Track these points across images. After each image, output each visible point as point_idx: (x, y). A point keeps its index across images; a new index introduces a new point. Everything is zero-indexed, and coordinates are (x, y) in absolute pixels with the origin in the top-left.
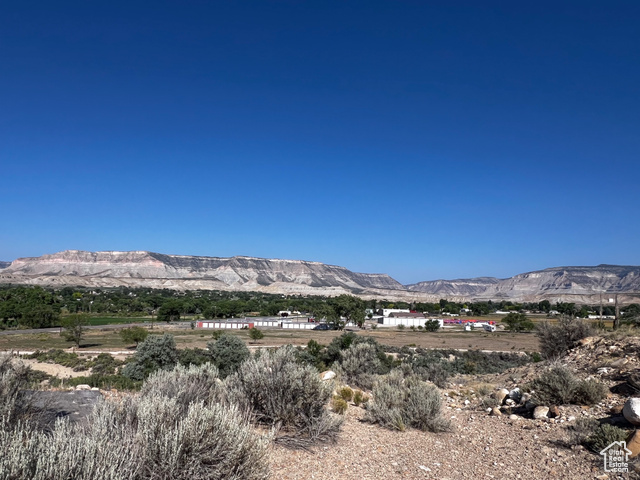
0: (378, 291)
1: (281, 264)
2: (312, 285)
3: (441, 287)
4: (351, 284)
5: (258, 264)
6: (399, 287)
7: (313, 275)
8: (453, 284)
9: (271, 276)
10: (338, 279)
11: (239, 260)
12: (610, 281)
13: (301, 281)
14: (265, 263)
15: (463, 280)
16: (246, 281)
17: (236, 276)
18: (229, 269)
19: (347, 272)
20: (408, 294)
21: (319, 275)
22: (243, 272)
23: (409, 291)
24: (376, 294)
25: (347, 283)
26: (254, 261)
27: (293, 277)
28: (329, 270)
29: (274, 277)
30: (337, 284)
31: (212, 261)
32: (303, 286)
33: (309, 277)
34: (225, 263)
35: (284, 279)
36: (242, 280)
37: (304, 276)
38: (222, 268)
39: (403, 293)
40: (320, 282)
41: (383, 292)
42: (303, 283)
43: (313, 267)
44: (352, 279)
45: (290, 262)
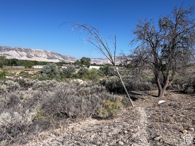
1: (36, 51)
2: (47, 58)
5: (26, 50)
7: (47, 55)
9: (32, 55)
10: (56, 57)
11: (19, 48)
13: (43, 57)
14: (29, 50)
16: (22, 56)
17: (18, 54)
18: (15, 52)
19: (59, 55)
21: (50, 55)
22: (20, 53)
25: (59, 58)
26: (25, 49)
27: (40, 55)
28: (53, 54)
30: (56, 59)
31: (7, 48)
32: (44, 59)
34: (13, 49)
35: (37, 56)
36: (20, 56)
37: (44, 55)
38: (12, 51)
40: (50, 58)
43: (48, 52)
44: (61, 57)
45: (39, 50)
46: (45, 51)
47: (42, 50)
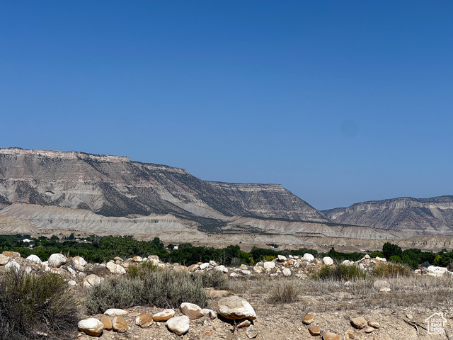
0: (261, 225)
1: (27, 160)
2: (105, 212)
3: (404, 216)
4: (199, 207)
6: (308, 214)
7: (106, 187)
8: (432, 207)
10: (165, 196)
13: (76, 201)
19: (188, 181)
20: (329, 231)
21: (120, 187)
23: (331, 224)
24: (254, 231)
27: (58, 191)
30: (164, 209)
32: (80, 215)
33: (98, 192)
35: (35, 198)
37: (84, 190)
39: (318, 229)
40: (122, 205)
41: (273, 226)
42: (82, 207)
43: (107, 168)
44: (200, 197)
45: (50, 154)
46: (89, 161)
47: (72, 156)
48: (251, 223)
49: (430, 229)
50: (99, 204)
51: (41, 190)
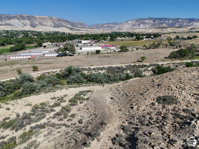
1: (40, 18)
2: (54, 27)
3: (101, 27)
4: (69, 26)
5: (29, 18)
6: (86, 27)
7: (54, 22)
8: (105, 25)
9: (36, 23)
10: (64, 24)
11: (20, 16)
12: (151, 23)
13: (49, 25)
14: (32, 17)
15: (108, 24)
16: (25, 25)
17: (20, 23)
18: (16, 20)
19: (67, 21)
20: (90, 30)
21: (56, 22)
22: (23, 21)
23: (90, 28)
24: (79, 30)
25: (67, 26)
26: (27, 16)
27: (46, 24)
28: (60, 20)
29: (37, 23)
30: (64, 26)
31: (7, 16)
33: (52, 23)
34: (14, 18)
35: (42, 25)
36: (23, 25)
37: (50, 23)
38: (13, 19)
39: (88, 29)
41: (81, 29)
42: (50, 26)
43: (53, 19)
44: (69, 24)
45: (43, 17)
46: (50, 18)
47: (47, 17)
48: (78, 28)
49: (104, 29)
50: (53, 25)
51: (43, 23)
